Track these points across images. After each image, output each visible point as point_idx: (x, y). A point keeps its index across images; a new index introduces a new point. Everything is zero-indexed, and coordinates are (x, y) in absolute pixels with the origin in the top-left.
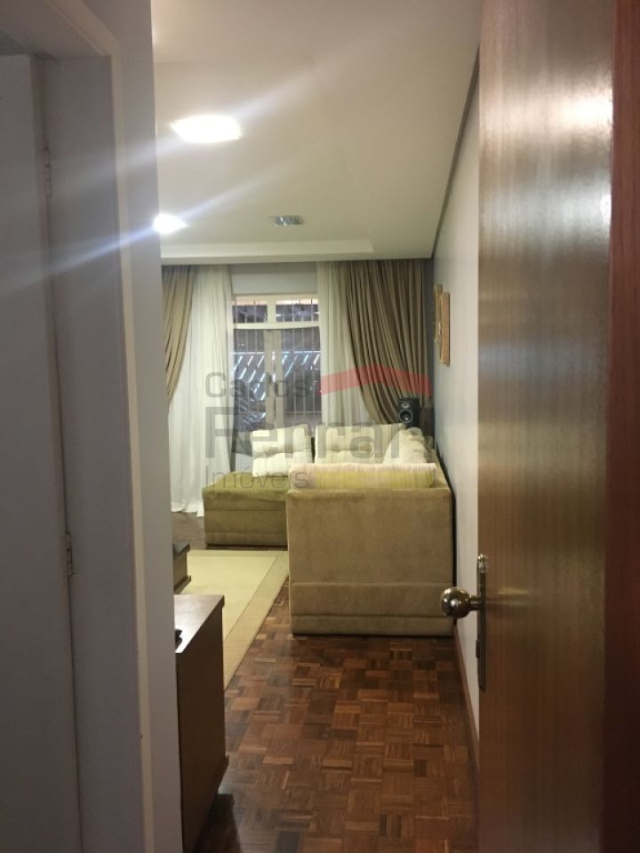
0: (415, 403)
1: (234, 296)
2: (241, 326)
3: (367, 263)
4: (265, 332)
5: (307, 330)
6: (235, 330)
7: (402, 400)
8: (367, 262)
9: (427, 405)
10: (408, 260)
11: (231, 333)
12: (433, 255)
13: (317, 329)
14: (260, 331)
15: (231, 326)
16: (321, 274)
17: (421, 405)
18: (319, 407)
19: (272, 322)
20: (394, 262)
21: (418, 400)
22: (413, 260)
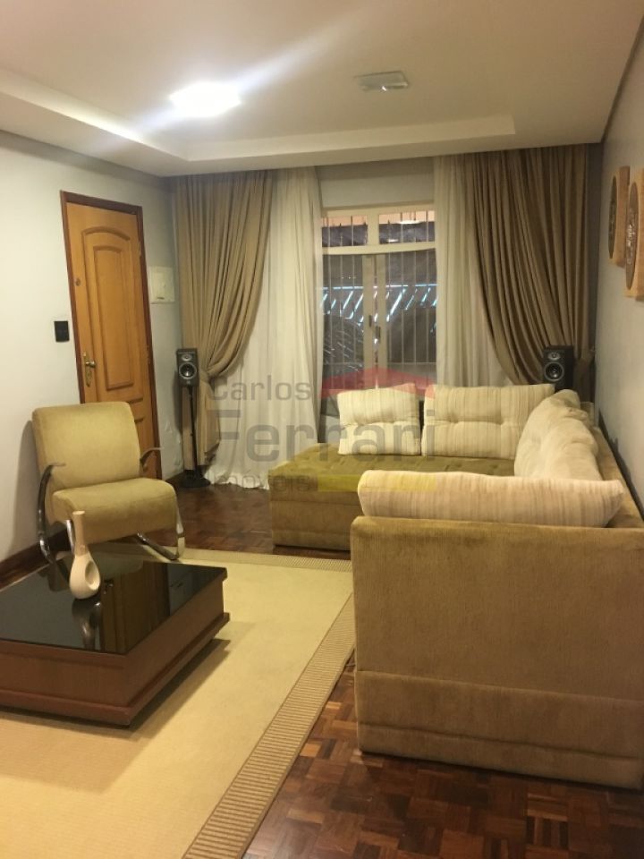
0: (568, 355)
1: (324, 211)
2: (332, 251)
3: (505, 155)
4: (364, 258)
5: (421, 253)
6: (325, 257)
7: (549, 349)
8: (506, 152)
9: (585, 357)
10: (565, 148)
11: (319, 260)
12: (604, 138)
13: (432, 252)
14: (359, 257)
15: (319, 252)
16: (439, 175)
17: (576, 355)
18: (433, 357)
19: (372, 245)
20: (545, 151)
21: (572, 348)
22: (573, 147)
